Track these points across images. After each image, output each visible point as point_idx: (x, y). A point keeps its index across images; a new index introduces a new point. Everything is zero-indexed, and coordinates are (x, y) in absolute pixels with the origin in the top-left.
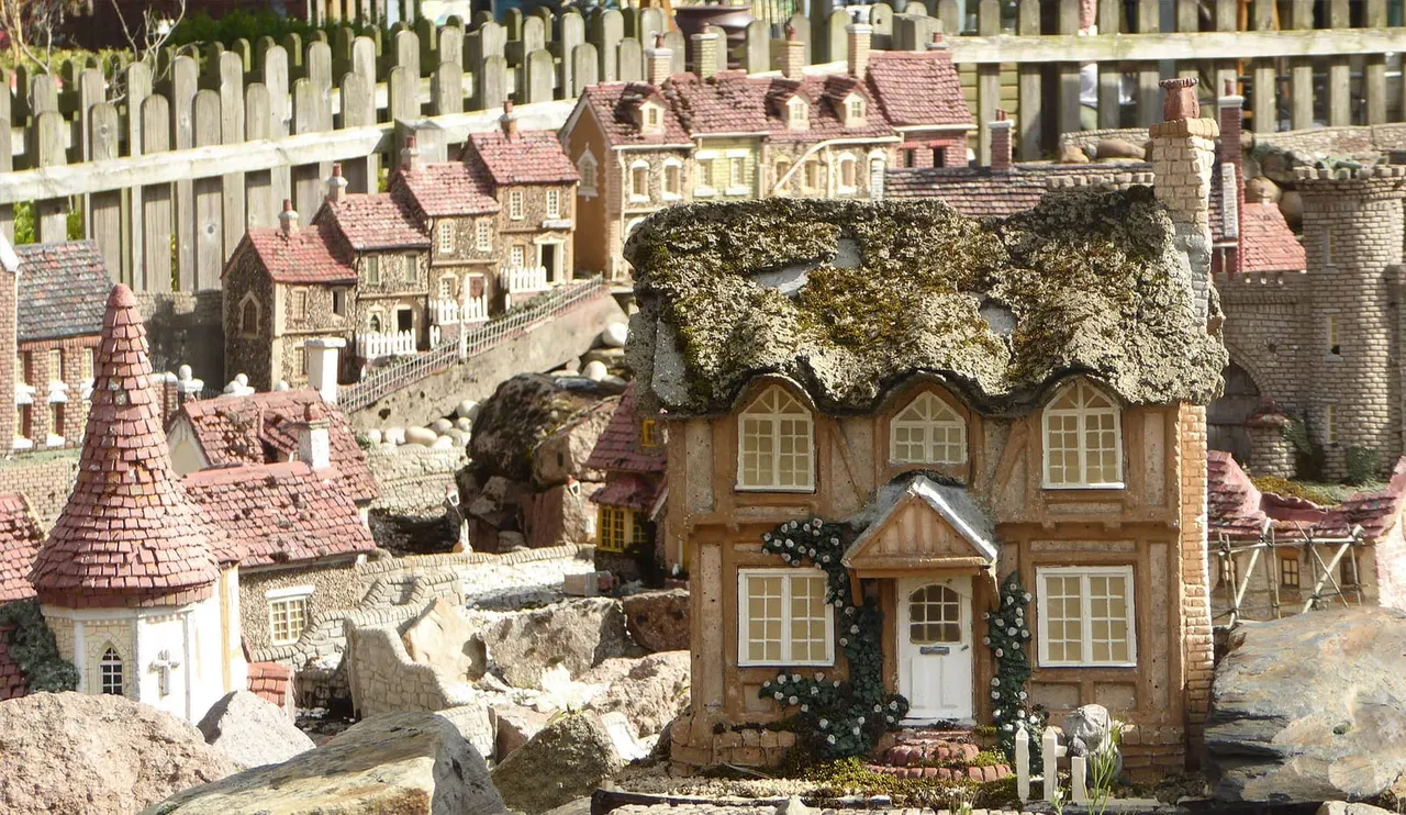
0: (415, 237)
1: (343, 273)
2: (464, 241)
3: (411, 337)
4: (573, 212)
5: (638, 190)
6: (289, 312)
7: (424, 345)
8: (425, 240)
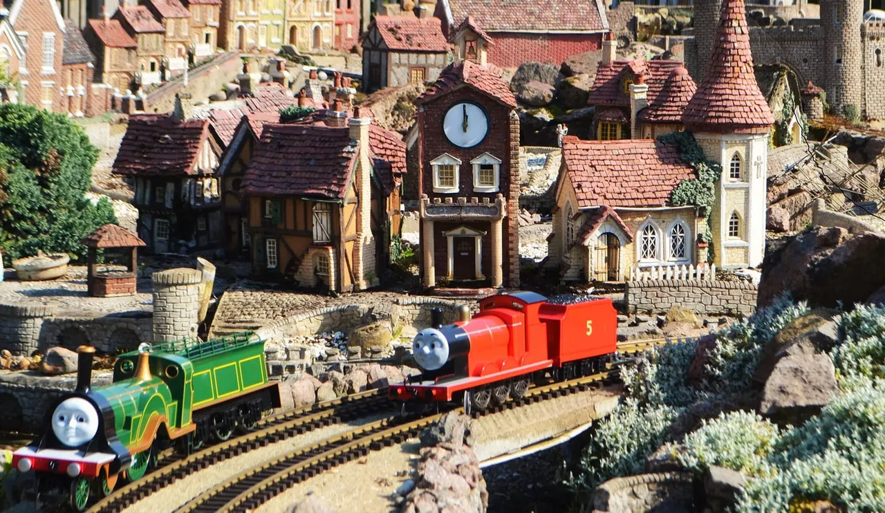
0: (158, 27)
1: (131, 43)
2: (177, 30)
3: (157, 74)
4: (218, 19)
5: (241, 10)
6: (111, 61)
7: (163, 78)
8: (163, 29)
